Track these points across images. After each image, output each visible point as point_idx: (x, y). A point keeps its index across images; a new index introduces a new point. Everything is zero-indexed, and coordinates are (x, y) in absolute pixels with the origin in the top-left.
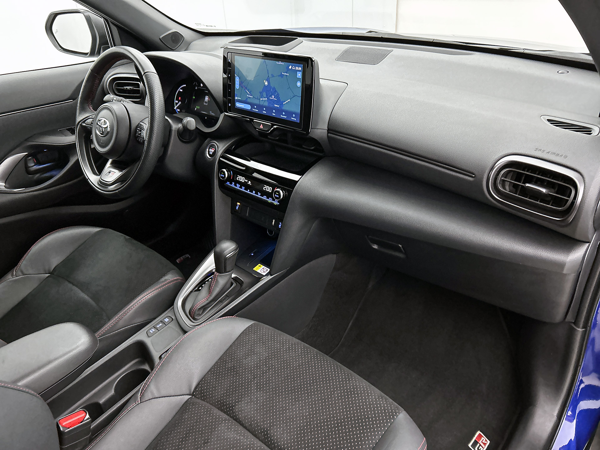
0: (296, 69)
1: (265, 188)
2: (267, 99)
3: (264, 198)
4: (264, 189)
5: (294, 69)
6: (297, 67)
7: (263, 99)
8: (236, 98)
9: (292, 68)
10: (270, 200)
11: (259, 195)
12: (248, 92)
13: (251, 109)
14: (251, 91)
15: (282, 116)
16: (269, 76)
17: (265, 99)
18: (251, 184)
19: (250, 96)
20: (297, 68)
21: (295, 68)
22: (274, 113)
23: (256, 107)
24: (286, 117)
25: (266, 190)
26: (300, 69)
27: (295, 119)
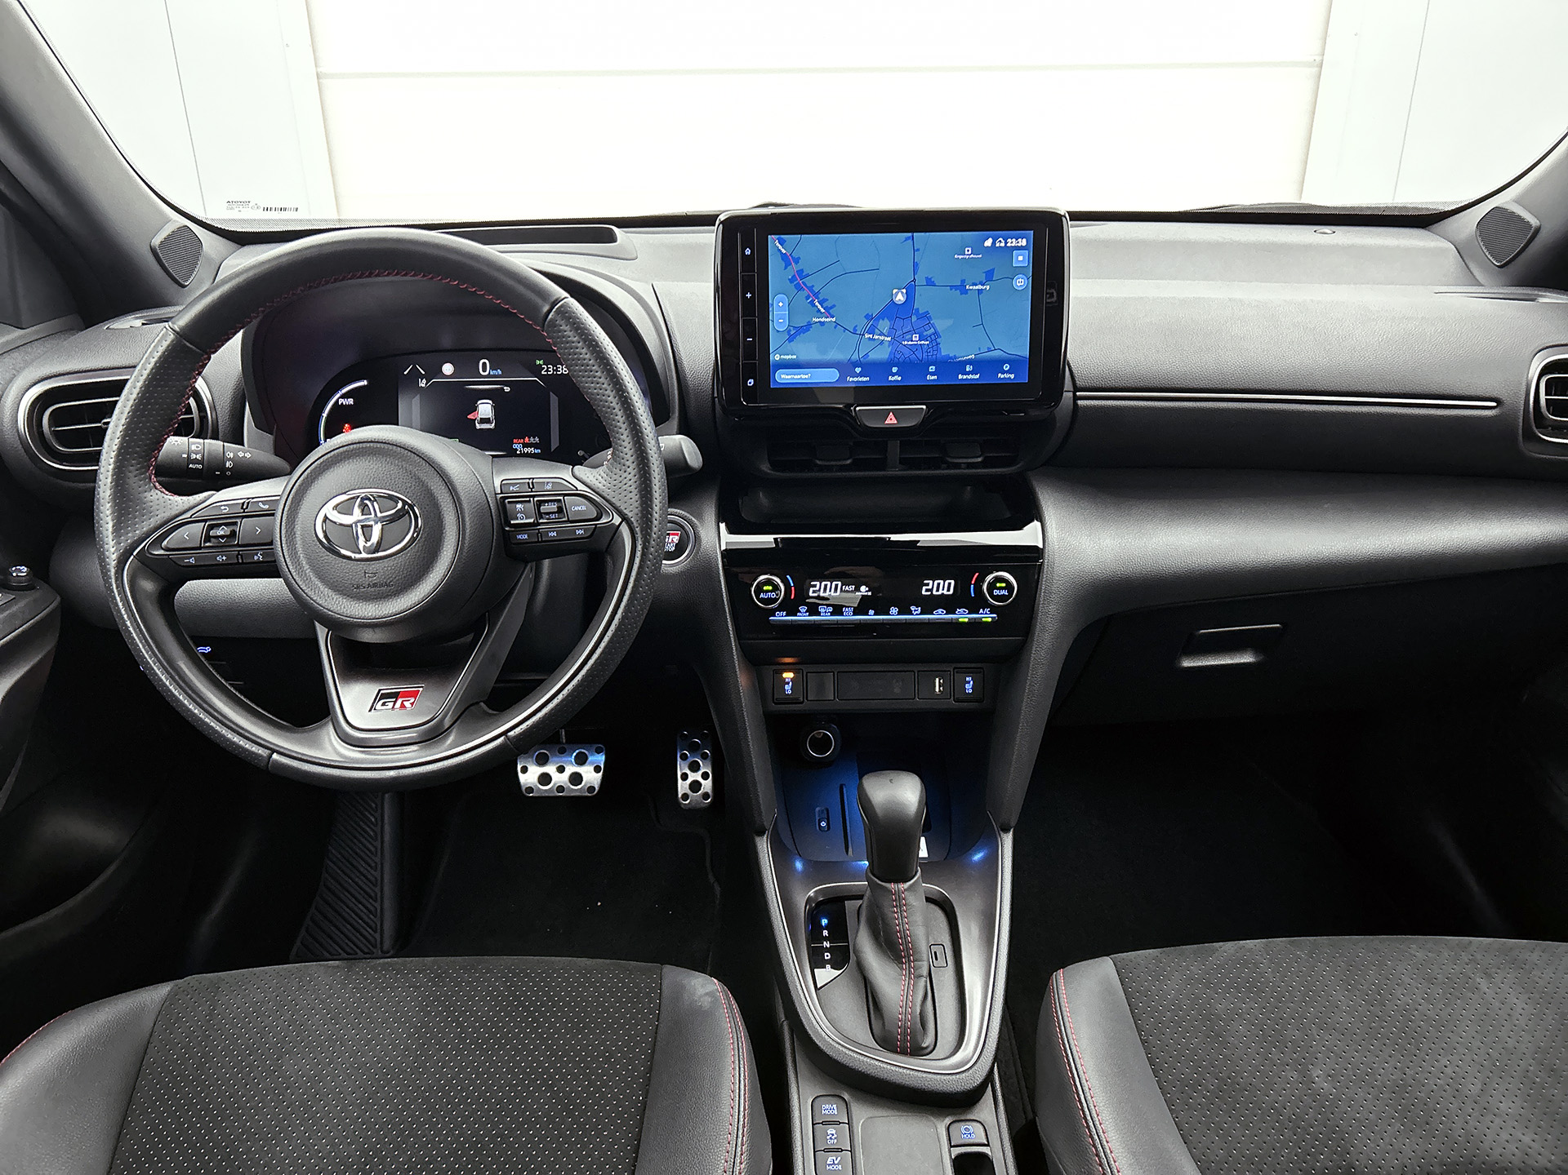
0: (1009, 245)
1: (927, 590)
2: (889, 339)
3: (939, 615)
4: (924, 593)
5: (1003, 245)
6: (1014, 240)
7: (876, 337)
8: (775, 357)
9: (994, 243)
10: (963, 616)
11: (916, 614)
12: (820, 307)
13: (842, 378)
15: (965, 377)
16: (914, 280)
17: (882, 338)
18: (870, 594)
19: (827, 320)
20: (1012, 243)
21: (1006, 243)
22: (932, 374)
23: (858, 370)
24: (978, 376)
25: (935, 593)
26: (1024, 242)
27: (1012, 376)
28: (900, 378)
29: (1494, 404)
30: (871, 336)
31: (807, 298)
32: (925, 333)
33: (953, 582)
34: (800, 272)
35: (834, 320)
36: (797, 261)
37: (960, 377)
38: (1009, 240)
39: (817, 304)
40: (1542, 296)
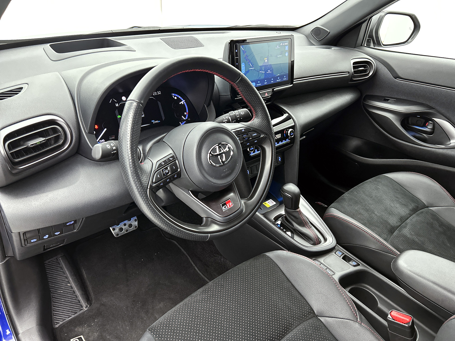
2: (264, 72)
3: (280, 143)
5: (284, 45)
7: (262, 72)
9: (282, 44)
10: (284, 142)
12: (251, 65)
13: (256, 85)
14: (254, 64)
16: (268, 56)
17: (263, 72)
19: (252, 68)
20: (285, 44)
22: (272, 81)
23: (259, 82)
24: (280, 80)
25: (278, 138)
26: (287, 44)
27: (286, 79)
28: (266, 83)
29: (348, 73)
30: (261, 72)
31: (248, 63)
32: (271, 70)
33: (280, 134)
34: (247, 55)
35: (254, 68)
36: (246, 52)
37: (277, 81)
38: (285, 43)
39: (250, 64)
40: (332, 48)
